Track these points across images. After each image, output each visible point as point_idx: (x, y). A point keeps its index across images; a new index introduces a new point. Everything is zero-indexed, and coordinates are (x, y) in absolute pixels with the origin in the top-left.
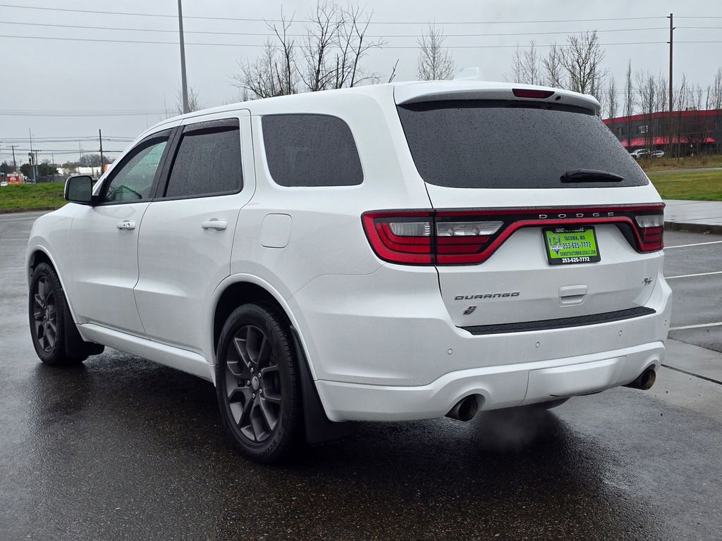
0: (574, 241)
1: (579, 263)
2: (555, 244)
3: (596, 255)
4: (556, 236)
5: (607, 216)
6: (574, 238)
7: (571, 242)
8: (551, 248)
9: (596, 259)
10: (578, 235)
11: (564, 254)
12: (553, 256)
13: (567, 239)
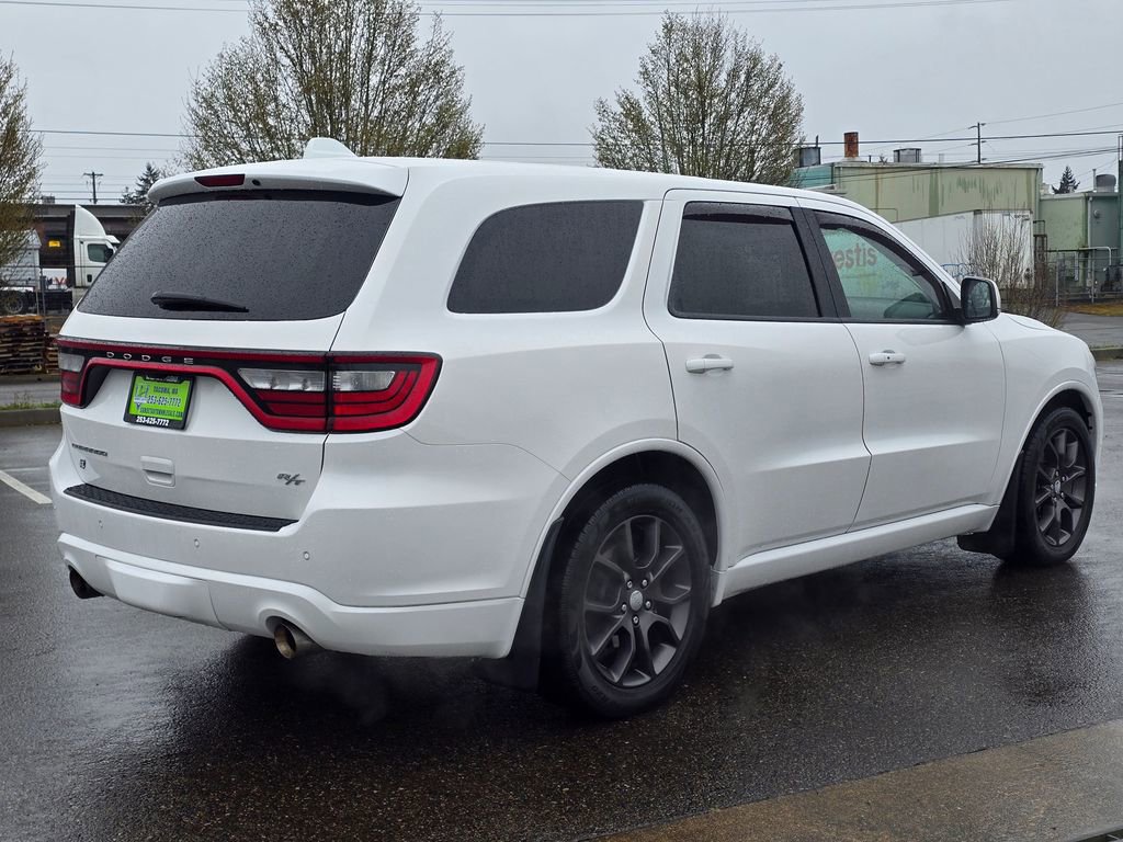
0: (162, 395)
1: (155, 425)
2: (140, 395)
3: (180, 419)
4: (145, 384)
5: (182, 362)
6: (165, 390)
7: (158, 395)
8: (134, 400)
9: (181, 424)
10: (170, 386)
11: (145, 410)
12: (133, 411)
13: (156, 390)
